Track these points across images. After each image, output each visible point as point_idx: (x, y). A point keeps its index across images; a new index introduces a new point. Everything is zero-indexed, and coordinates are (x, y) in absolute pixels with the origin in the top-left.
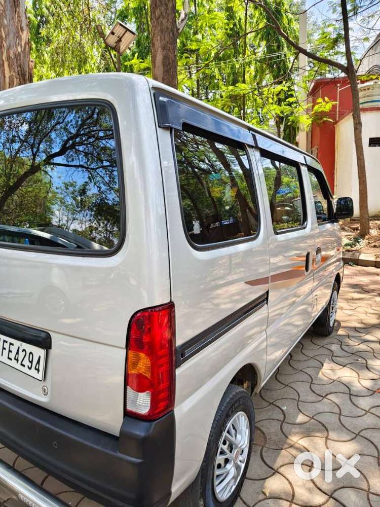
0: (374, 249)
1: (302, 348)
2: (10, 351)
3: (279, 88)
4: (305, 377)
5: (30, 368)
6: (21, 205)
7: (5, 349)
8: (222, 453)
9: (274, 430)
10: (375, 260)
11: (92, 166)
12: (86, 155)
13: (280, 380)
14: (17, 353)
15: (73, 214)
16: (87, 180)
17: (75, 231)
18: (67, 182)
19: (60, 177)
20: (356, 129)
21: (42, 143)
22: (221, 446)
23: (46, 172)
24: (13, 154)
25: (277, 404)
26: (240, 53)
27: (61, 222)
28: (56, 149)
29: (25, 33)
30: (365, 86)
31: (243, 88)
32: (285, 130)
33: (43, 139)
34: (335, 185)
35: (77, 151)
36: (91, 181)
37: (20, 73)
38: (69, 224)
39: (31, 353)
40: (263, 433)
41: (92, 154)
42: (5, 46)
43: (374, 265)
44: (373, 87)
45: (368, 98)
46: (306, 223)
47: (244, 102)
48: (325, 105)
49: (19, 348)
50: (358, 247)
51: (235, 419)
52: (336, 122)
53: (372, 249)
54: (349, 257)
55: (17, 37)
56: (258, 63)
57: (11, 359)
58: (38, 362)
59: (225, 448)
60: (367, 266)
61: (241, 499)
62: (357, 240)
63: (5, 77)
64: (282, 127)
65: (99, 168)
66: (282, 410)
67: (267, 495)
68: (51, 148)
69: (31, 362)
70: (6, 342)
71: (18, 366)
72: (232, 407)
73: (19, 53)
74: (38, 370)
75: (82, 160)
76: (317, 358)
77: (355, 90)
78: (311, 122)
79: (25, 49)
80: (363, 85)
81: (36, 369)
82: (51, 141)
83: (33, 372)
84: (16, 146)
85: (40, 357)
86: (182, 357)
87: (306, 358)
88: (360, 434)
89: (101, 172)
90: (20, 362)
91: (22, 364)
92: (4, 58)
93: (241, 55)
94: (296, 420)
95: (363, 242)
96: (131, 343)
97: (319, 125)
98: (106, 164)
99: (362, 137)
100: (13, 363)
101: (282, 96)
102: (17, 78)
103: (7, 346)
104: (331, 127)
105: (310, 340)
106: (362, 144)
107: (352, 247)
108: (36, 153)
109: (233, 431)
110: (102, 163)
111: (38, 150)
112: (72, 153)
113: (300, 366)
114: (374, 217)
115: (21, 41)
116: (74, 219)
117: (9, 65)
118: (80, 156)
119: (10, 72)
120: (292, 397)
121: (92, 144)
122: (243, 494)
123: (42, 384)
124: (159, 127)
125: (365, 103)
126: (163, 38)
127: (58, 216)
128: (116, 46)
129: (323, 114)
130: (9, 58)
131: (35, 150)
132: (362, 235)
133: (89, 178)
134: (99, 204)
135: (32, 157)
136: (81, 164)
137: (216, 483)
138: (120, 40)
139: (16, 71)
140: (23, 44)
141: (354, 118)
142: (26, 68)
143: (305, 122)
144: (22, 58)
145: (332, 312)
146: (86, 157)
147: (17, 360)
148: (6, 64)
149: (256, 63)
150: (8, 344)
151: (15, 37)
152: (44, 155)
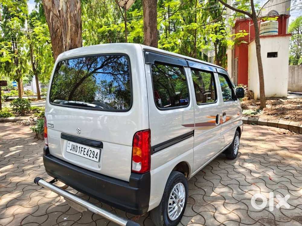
0: (268, 116)
1: (219, 165)
2: (84, 151)
3: (216, 25)
4: (219, 177)
5: (93, 158)
6: (81, 92)
7: (82, 151)
8: (172, 198)
9: (199, 199)
10: (267, 122)
11: (115, 73)
12: (112, 67)
13: (205, 178)
14: (88, 152)
15: (105, 95)
16: (113, 80)
17: (106, 103)
18: (102, 81)
19: (99, 79)
20: (257, 48)
21: (93, 64)
22: (171, 195)
23: (94, 76)
24: (80, 69)
25: (202, 188)
26: (193, 5)
27: (99, 99)
28: (99, 66)
29: (79, 4)
30: (265, 24)
31: (194, 26)
32: (219, 48)
33: (94, 62)
34: (248, 79)
35: (108, 66)
36: (115, 80)
37: (76, 24)
38: (103, 100)
39: (94, 151)
40: (194, 199)
41: (115, 67)
42: (69, 11)
43: (266, 125)
44: (269, 24)
45: (267, 30)
46: (216, 100)
47: (195, 32)
48: (242, 34)
49: (88, 150)
50: (258, 114)
51: (178, 185)
52: (248, 44)
53: (267, 116)
54: (252, 120)
55: (75, 6)
56: (204, 10)
57: (85, 155)
58: (97, 155)
59: (173, 197)
60: (262, 125)
61: (181, 223)
62: (258, 111)
63: (68, 26)
64: (218, 46)
65: (118, 74)
66: (204, 191)
67: (193, 222)
68: (97, 65)
69: (94, 155)
70: (83, 148)
71: (88, 157)
72: (176, 179)
73: (76, 14)
74: (97, 158)
75: (111, 70)
76: (226, 169)
77: (256, 27)
78: (234, 44)
79: (78, 12)
80: (264, 23)
81: (96, 157)
82: (97, 63)
83: (95, 159)
84: (81, 65)
85: (97, 153)
86: (154, 151)
87: (220, 169)
88: (241, 201)
89: (120, 76)
90: (89, 155)
91: (89, 156)
92: (68, 17)
93: (194, 6)
94: (210, 195)
95: (262, 112)
96: (134, 144)
97: (238, 46)
98: (122, 72)
99: (261, 53)
100: (86, 156)
101: (218, 29)
102: (74, 27)
103: (83, 149)
104: (246, 46)
105: (223, 161)
106: (261, 57)
107: (255, 115)
108: (89, 68)
109: (177, 191)
110: (120, 72)
111: (90, 67)
112: (106, 67)
113: (216, 172)
114: (271, 98)
115: (77, 8)
116: (106, 98)
117: (70, 20)
118: (109, 68)
119: (71, 24)
120: (210, 185)
121: (115, 62)
122: (182, 221)
123: (98, 163)
124: (146, 64)
125: (265, 33)
126: (149, 2)
127: (98, 96)
128: (124, 6)
129: (241, 39)
130: (70, 17)
131: (89, 67)
132: (261, 108)
133: (114, 79)
134: (118, 91)
135: (87, 70)
136: (110, 72)
137: (169, 211)
138: (126, 3)
139: (74, 23)
140: (78, 9)
141: (256, 42)
142: (79, 22)
143: (230, 44)
144: (77, 16)
145: (235, 147)
146: (112, 69)
147: (88, 155)
148: (69, 20)
149: (202, 10)
150: (84, 149)
151: (74, 7)
152: (93, 69)
